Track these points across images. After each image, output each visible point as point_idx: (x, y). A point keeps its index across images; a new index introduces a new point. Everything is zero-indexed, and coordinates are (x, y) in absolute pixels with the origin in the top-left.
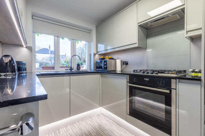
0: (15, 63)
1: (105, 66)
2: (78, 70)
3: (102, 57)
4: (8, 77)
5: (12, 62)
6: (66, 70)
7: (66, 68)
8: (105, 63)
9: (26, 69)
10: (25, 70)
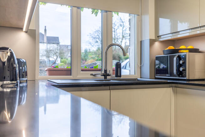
0: (16, 62)
1: (181, 69)
2: (117, 76)
3: (172, 47)
4: (5, 90)
5: (12, 59)
6: (92, 76)
7: (94, 73)
8: (181, 62)
9: (26, 72)
10: (25, 75)
